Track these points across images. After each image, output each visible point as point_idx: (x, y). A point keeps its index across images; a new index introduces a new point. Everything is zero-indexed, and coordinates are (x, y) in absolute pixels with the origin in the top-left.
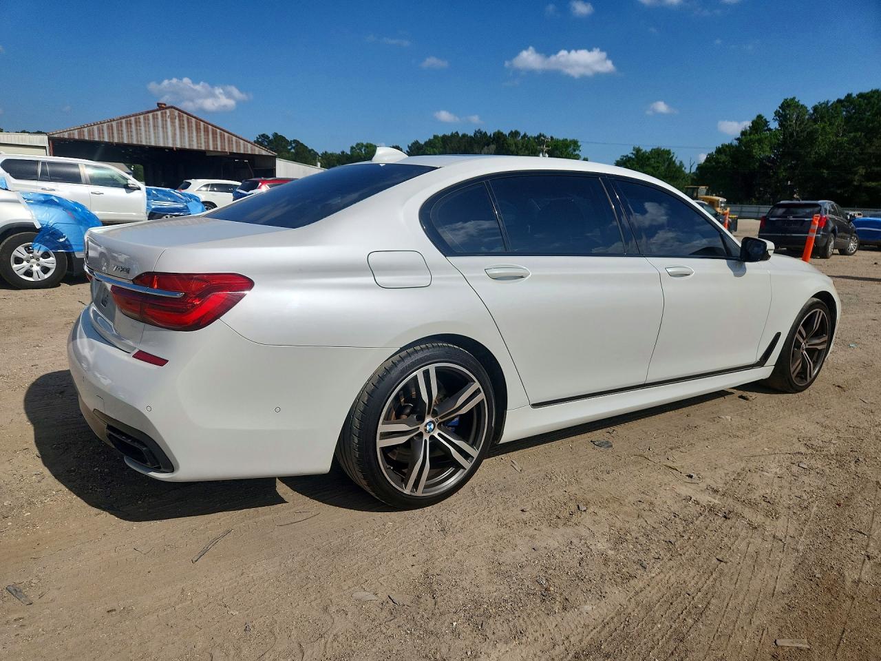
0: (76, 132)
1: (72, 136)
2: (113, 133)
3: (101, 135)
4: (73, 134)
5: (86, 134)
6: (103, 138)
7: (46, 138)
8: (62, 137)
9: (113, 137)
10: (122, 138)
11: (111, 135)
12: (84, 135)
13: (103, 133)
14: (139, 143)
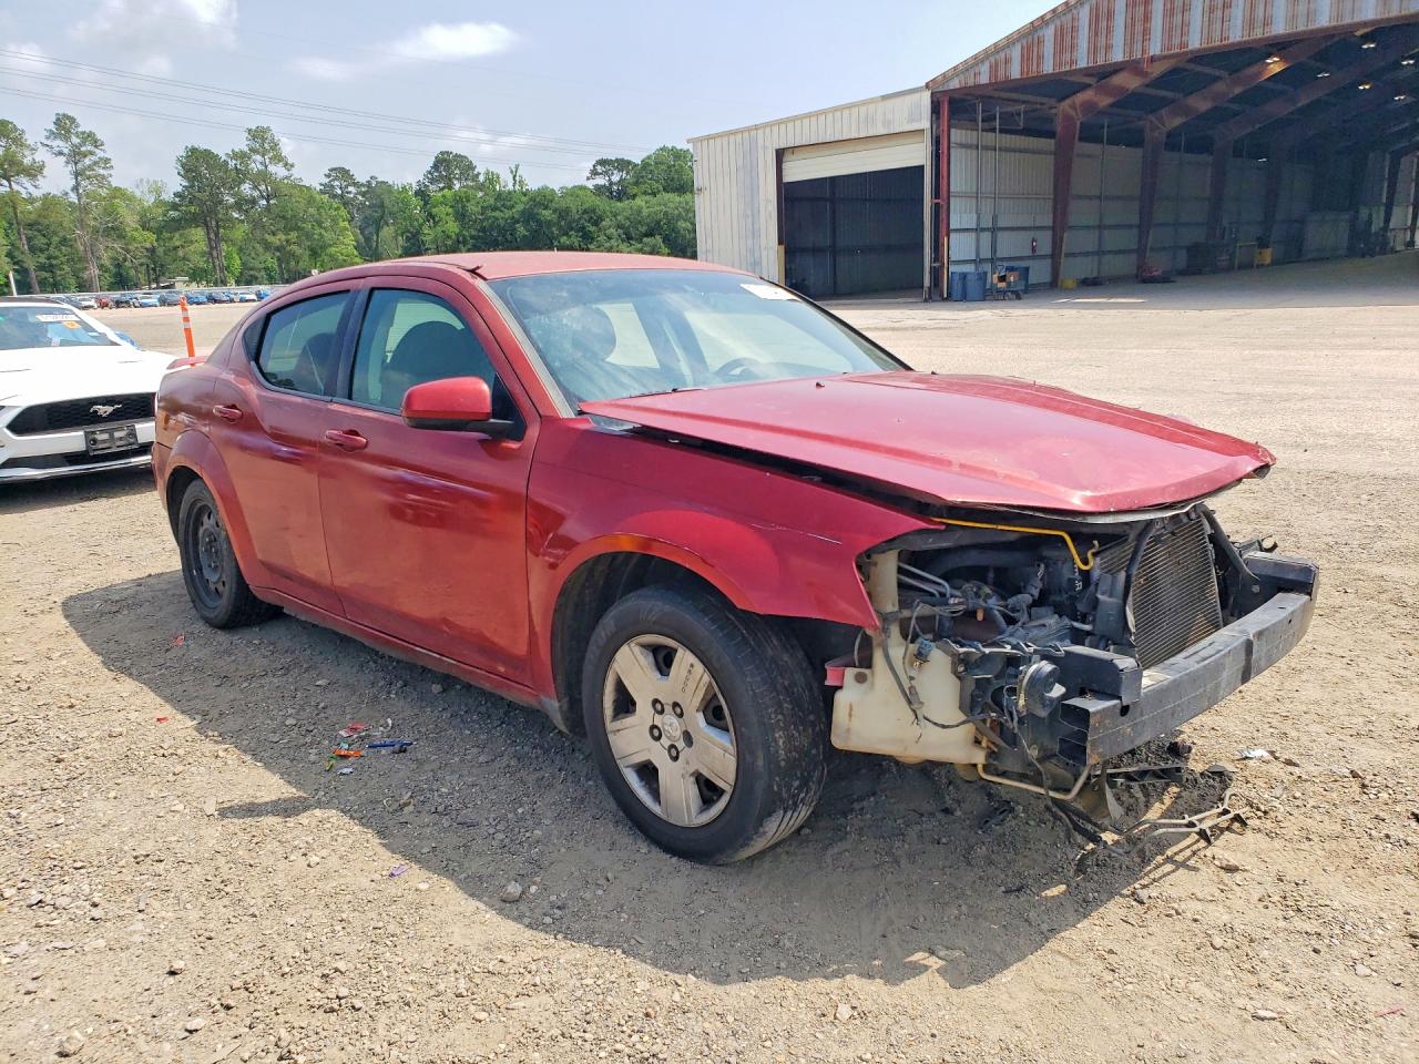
0: (1016, 53)
1: (1001, 76)
2: (1147, 18)
3: (1102, 41)
4: (1007, 61)
5: (1048, 48)
6: (1108, 47)
7: (927, 95)
8: (971, 82)
9: (1146, 32)
10: (1185, 25)
11: (1139, 28)
12: (1040, 57)
13: (1109, 30)
14: (1258, 34)
